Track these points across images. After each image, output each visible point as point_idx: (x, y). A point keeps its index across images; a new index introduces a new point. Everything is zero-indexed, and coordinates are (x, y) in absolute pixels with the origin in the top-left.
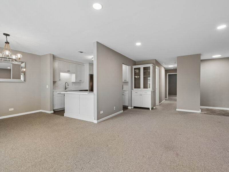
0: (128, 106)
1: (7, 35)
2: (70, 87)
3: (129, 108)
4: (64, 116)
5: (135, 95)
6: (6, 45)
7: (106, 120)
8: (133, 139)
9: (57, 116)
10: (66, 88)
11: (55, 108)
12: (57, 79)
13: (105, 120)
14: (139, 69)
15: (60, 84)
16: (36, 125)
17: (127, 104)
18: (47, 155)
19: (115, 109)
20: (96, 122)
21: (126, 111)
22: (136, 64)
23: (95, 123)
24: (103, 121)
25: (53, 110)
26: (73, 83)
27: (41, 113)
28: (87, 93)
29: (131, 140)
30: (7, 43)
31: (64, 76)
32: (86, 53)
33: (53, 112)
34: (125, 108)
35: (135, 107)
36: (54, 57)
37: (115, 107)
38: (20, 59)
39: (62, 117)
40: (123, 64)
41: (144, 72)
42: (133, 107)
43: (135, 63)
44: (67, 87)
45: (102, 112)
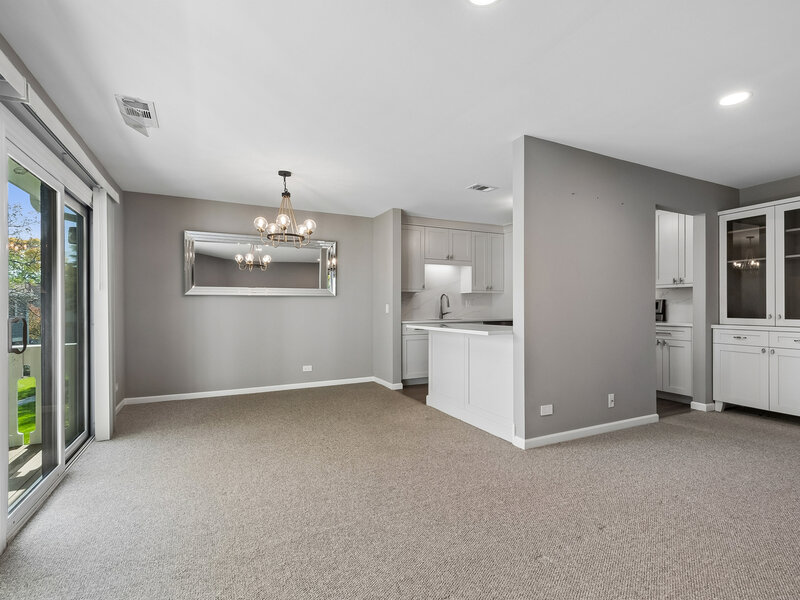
0: (691, 399)
1: (285, 174)
2: (456, 310)
3: (699, 406)
4: (428, 403)
5: (731, 348)
6: (283, 201)
7: (567, 442)
8: (676, 567)
9: (408, 400)
10: (442, 315)
11: (406, 377)
12: (414, 287)
13: (559, 444)
14: (760, 222)
15: (427, 301)
16: (346, 419)
17: (684, 388)
18: (337, 522)
19: (611, 405)
20: (520, 442)
21: (672, 420)
22: (741, 202)
23: (518, 448)
24: (552, 446)
25: (403, 381)
26: (465, 296)
27: (373, 384)
28: (486, 333)
29: (664, 570)
30: (286, 194)
31: (438, 273)
32: (496, 188)
33: (400, 386)
34: (671, 404)
35: (729, 408)
36: (405, 218)
37: (611, 397)
38: (311, 233)
39: (420, 406)
40: (658, 207)
41: (787, 235)
42: (719, 407)
43: (732, 196)
44: (446, 310)
45: (546, 410)
